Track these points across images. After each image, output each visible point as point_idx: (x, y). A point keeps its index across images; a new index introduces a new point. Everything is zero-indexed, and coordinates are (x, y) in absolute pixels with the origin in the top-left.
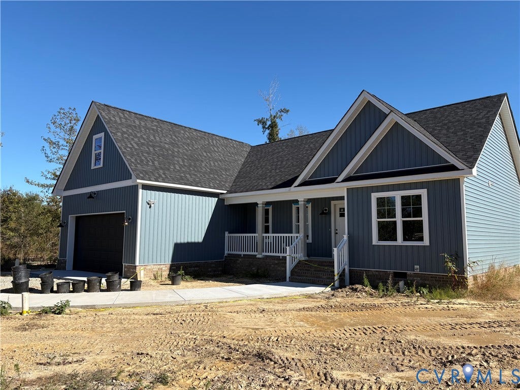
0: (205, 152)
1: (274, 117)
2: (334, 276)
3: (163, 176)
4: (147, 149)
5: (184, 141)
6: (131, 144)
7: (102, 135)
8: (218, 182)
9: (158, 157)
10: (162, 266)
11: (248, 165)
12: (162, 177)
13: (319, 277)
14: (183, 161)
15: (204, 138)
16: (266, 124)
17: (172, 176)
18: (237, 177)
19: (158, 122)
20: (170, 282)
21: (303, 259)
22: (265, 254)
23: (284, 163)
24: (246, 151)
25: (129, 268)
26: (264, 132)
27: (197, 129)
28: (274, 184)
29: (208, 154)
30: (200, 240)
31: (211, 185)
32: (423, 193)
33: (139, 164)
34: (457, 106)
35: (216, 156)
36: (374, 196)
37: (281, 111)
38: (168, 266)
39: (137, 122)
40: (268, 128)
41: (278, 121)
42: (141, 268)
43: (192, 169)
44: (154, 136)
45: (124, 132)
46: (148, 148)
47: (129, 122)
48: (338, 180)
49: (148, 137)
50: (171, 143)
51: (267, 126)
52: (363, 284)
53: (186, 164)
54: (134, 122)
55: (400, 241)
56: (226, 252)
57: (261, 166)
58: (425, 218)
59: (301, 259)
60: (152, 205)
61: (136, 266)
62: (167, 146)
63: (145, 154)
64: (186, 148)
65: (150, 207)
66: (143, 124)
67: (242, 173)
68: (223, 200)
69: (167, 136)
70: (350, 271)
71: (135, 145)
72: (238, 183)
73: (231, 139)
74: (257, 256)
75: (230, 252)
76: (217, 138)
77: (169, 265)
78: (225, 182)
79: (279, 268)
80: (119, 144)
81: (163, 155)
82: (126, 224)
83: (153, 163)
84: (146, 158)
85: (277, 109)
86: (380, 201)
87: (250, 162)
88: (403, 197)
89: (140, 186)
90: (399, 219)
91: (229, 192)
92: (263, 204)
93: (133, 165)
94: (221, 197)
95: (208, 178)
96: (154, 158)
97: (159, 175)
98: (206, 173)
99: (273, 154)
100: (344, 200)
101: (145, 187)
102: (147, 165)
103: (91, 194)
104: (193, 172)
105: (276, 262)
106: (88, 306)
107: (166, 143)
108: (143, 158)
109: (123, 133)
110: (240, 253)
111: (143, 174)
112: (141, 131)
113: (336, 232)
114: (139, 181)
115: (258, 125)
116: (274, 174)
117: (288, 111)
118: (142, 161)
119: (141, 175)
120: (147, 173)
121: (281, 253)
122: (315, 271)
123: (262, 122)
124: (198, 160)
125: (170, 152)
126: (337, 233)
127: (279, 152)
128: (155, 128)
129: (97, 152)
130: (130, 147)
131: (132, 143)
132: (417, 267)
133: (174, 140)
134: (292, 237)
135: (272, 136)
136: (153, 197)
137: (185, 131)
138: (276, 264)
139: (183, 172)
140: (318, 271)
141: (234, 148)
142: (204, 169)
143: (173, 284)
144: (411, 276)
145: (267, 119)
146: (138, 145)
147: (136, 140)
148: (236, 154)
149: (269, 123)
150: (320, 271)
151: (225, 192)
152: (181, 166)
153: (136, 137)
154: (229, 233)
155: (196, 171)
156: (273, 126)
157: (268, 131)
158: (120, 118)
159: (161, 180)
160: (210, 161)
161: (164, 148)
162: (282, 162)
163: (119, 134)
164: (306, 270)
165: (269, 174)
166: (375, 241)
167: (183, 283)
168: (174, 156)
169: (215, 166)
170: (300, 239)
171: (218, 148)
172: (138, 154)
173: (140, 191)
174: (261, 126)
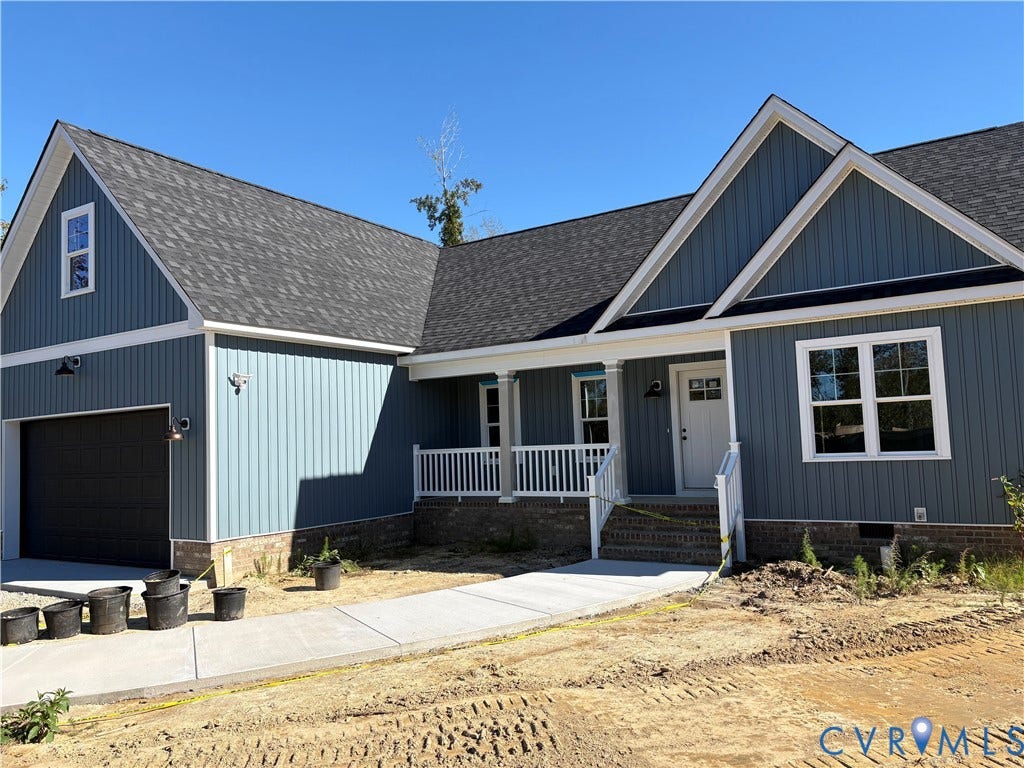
0: (348, 256)
1: (452, 196)
2: (720, 540)
3: (267, 312)
4: (216, 246)
5: (296, 229)
6: (174, 231)
7: (88, 209)
8: (391, 327)
9: (246, 265)
10: (273, 540)
11: (447, 289)
12: (263, 314)
13: (675, 546)
14: (305, 277)
15: (339, 224)
16: (435, 210)
17: (286, 311)
18: (430, 315)
19: (229, 183)
20: (312, 582)
21: (622, 502)
22: (519, 493)
23: (543, 280)
24: (433, 259)
25: (188, 549)
26: (432, 227)
27: (318, 204)
28: (536, 329)
29: (356, 261)
30: (359, 468)
31: (380, 334)
32: (932, 336)
33: (202, 280)
34: (926, 148)
35: (373, 266)
36: (803, 348)
37: (466, 184)
38: (289, 538)
39: (181, 181)
40: (440, 219)
41: (460, 203)
42: (226, 550)
43: (327, 295)
44: (227, 216)
45: (150, 200)
46: (216, 241)
47: (160, 180)
48: (712, 312)
49: (214, 218)
50: (267, 234)
51: (437, 215)
52: (800, 557)
53: (313, 284)
54: (174, 180)
55: (873, 450)
56: (417, 493)
57: (484, 290)
58: (938, 396)
59: (618, 504)
60: (243, 387)
61: (209, 545)
62: (260, 239)
63: (212, 258)
64: (304, 245)
65: (238, 392)
66: (195, 185)
67: (439, 307)
68: (405, 370)
69: (255, 216)
70: (747, 525)
71: (184, 234)
72: (439, 330)
73: (395, 231)
74: (501, 500)
75: (426, 493)
76: (366, 225)
77: (291, 535)
78: (408, 327)
79: (559, 526)
80: (145, 231)
81: (256, 261)
82: (177, 436)
83: (237, 280)
84: (217, 267)
85: (458, 179)
86: (818, 361)
87: (450, 280)
88: (877, 350)
89: (210, 339)
90: (869, 400)
91: (420, 351)
92: (509, 376)
93: (188, 282)
94: (400, 362)
95: (369, 318)
96: (235, 267)
97: (255, 308)
98: (362, 306)
99: (505, 263)
100: (724, 358)
101: (224, 341)
102: (224, 284)
103: (65, 364)
104: (332, 303)
105: (551, 512)
106: (119, 694)
107: (257, 233)
108: (211, 267)
109: (149, 203)
110: (453, 493)
111: (218, 308)
112: (193, 202)
113: (684, 434)
114: (208, 324)
115: (419, 210)
116: (527, 305)
117: (479, 186)
118: (208, 274)
119: (213, 309)
120: (226, 305)
121: (562, 489)
122: (658, 529)
123: (425, 204)
124: (336, 275)
125: (271, 255)
126: (685, 438)
127: (519, 258)
128: (225, 196)
129: (74, 254)
130: (172, 240)
131: (177, 228)
132: (920, 510)
133: (275, 227)
134: (573, 451)
135: (449, 235)
136: (244, 367)
137: (295, 208)
138: (553, 516)
139: (311, 302)
140: (668, 530)
141: (407, 250)
142: (356, 297)
143: (321, 586)
144: (904, 531)
145: (437, 199)
146: (191, 234)
147: (185, 221)
148: (412, 264)
149: (441, 207)
150: (672, 529)
151: (410, 350)
152: (300, 287)
153: (184, 214)
154: (421, 448)
155: (338, 302)
156: (451, 215)
157: (439, 227)
158: (135, 167)
159: (265, 323)
160: (362, 277)
161: (256, 243)
162: (536, 278)
163: (139, 205)
164: (634, 528)
165: (514, 306)
166: (809, 453)
167: (345, 583)
168: (281, 265)
169: (377, 290)
170: (614, 455)
171: (373, 248)
172: (196, 257)
173: (212, 351)
174: (424, 213)
